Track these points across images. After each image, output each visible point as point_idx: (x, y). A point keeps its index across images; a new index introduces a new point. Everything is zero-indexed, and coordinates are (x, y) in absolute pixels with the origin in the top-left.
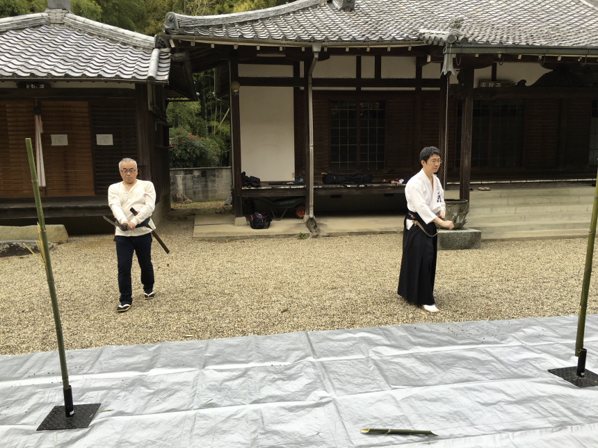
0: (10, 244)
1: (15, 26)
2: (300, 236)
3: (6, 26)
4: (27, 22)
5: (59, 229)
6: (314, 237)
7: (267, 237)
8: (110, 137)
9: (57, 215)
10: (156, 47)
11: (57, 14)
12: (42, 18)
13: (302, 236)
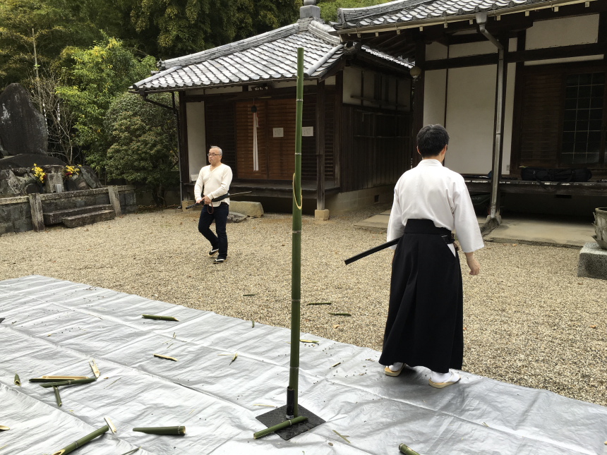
4: (280, 34)
5: (255, 206)
8: (311, 128)
11: (305, 23)
12: (293, 28)
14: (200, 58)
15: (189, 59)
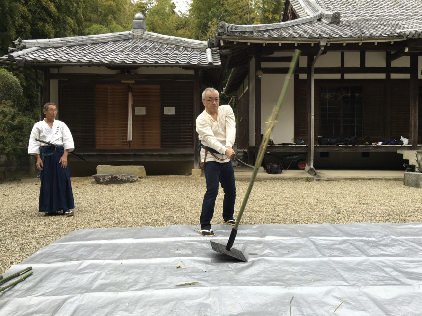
0: (112, 176)
1: (114, 39)
2: (307, 179)
3: (108, 38)
4: (120, 37)
5: (141, 168)
6: (317, 180)
7: (283, 179)
8: (173, 108)
9: (139, 160)
10: (208, 47)
11: (138, 32)
12: (129, 34)
13: (308, 180)
14: (57, 43)
15: (47, 43)
